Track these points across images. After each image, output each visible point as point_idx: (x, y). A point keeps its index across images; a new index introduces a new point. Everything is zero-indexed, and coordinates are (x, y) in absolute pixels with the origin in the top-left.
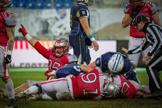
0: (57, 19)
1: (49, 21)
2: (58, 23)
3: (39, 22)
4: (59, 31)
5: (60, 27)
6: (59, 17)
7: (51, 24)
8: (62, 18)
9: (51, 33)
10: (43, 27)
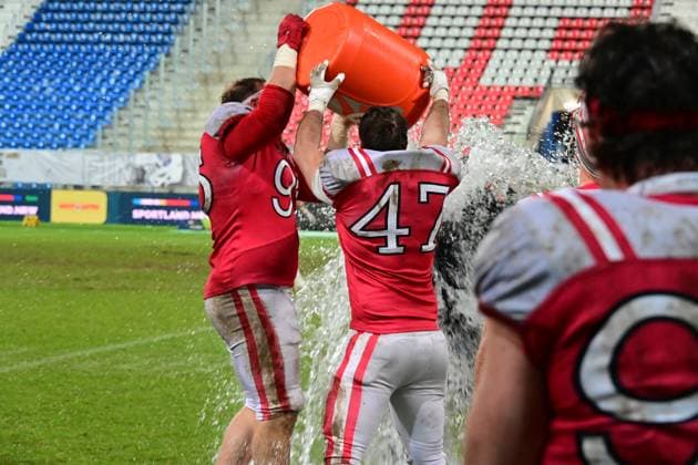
0: (157, 166)
1: (146, 168)
2: (160, 171)
3: (130, 169)
4: (161, 181)
5: (162, 175)
6: (160, 163)
7: (148, 172)
8: (165, 164)
9: (149, 182)
10: (137, 175)
